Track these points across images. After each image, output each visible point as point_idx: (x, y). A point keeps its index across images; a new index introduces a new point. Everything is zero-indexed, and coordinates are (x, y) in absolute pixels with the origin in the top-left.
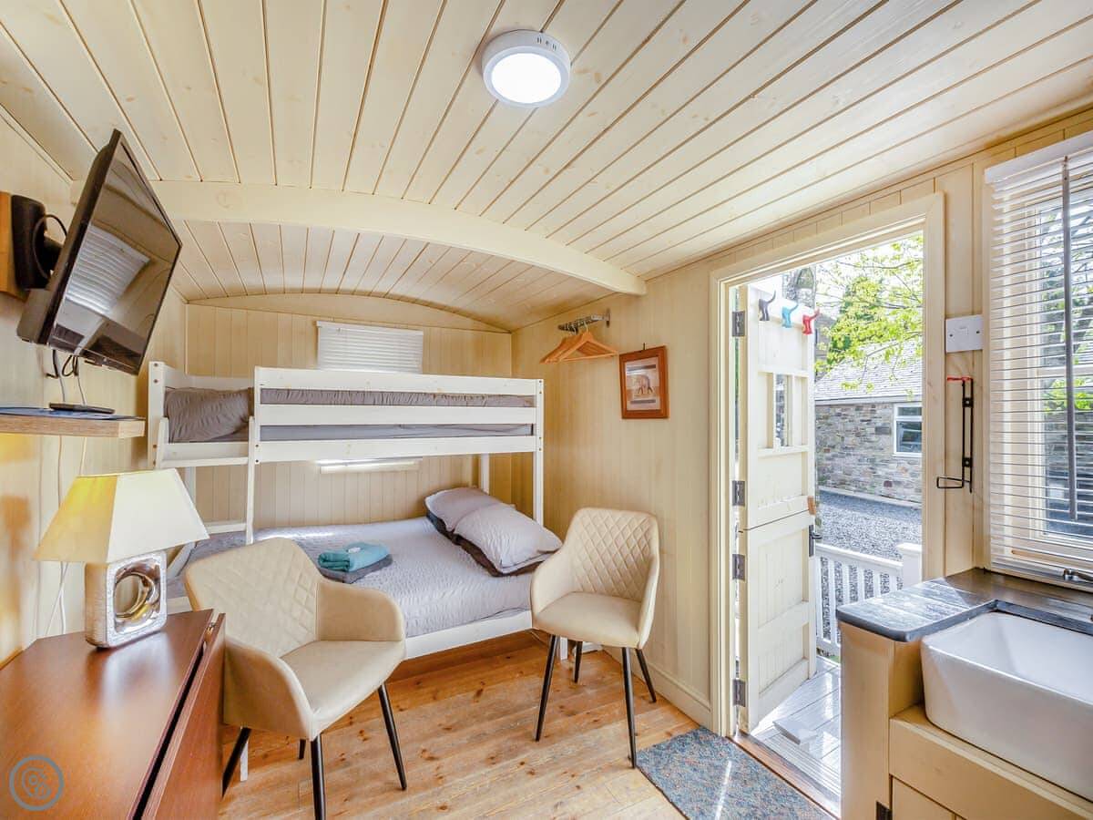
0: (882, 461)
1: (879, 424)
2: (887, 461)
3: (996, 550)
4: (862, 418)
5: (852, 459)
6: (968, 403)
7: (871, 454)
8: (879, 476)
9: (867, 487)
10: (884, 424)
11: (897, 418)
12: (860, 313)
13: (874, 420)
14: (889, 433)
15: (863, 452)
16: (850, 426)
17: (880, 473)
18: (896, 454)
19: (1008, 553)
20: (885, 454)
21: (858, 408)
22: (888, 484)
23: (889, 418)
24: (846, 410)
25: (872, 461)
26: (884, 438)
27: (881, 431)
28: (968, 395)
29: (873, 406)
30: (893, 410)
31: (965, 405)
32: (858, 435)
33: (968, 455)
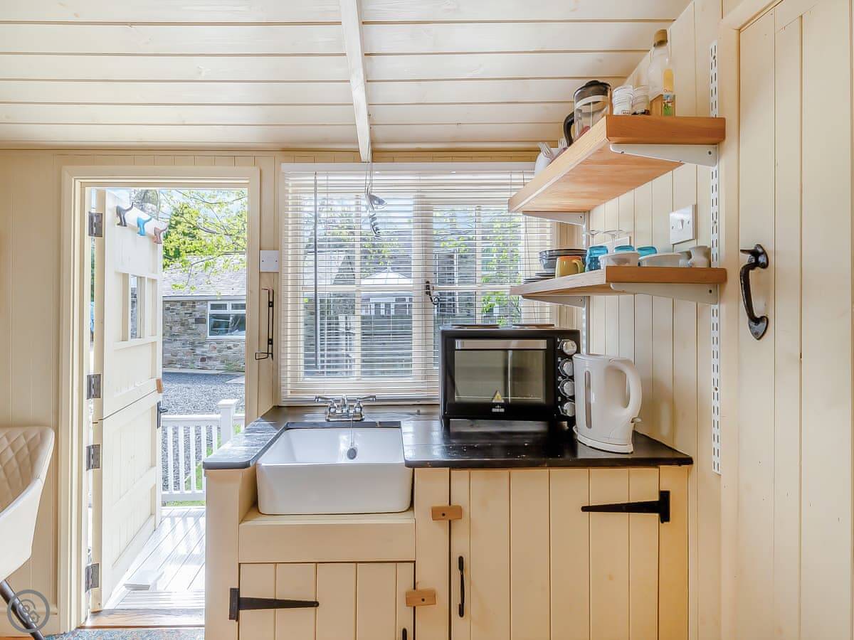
0: (199, 343)
1: (198, 316)
2: (203, 343)
3: (284, 392)
4: (186, 312)
5: (178, 343)
6: (271, 304)
7: (191, 338)
8: (197, 355)
9: (189, 364)
10: (201, 316)
11: (210, 311)
12: (186, 231)
13: (194, 313)
14: (205, 322)
15: (186, 337)
16: (176, 318)
17: (198, 352)
18: (210, 337)
19: (289, 393)
20: (201, 339)
21: (183, 303)
22: (203, 360)
23: (204, 311)
24: (174, 305)
25: (192, 343)
26: (201, 326)
27: (200, 321)
28: (271, 300)
29: (194, 303)
30: (207, 305)
31: (269, 306)
32: (183, 325)
33: (270, 337)
